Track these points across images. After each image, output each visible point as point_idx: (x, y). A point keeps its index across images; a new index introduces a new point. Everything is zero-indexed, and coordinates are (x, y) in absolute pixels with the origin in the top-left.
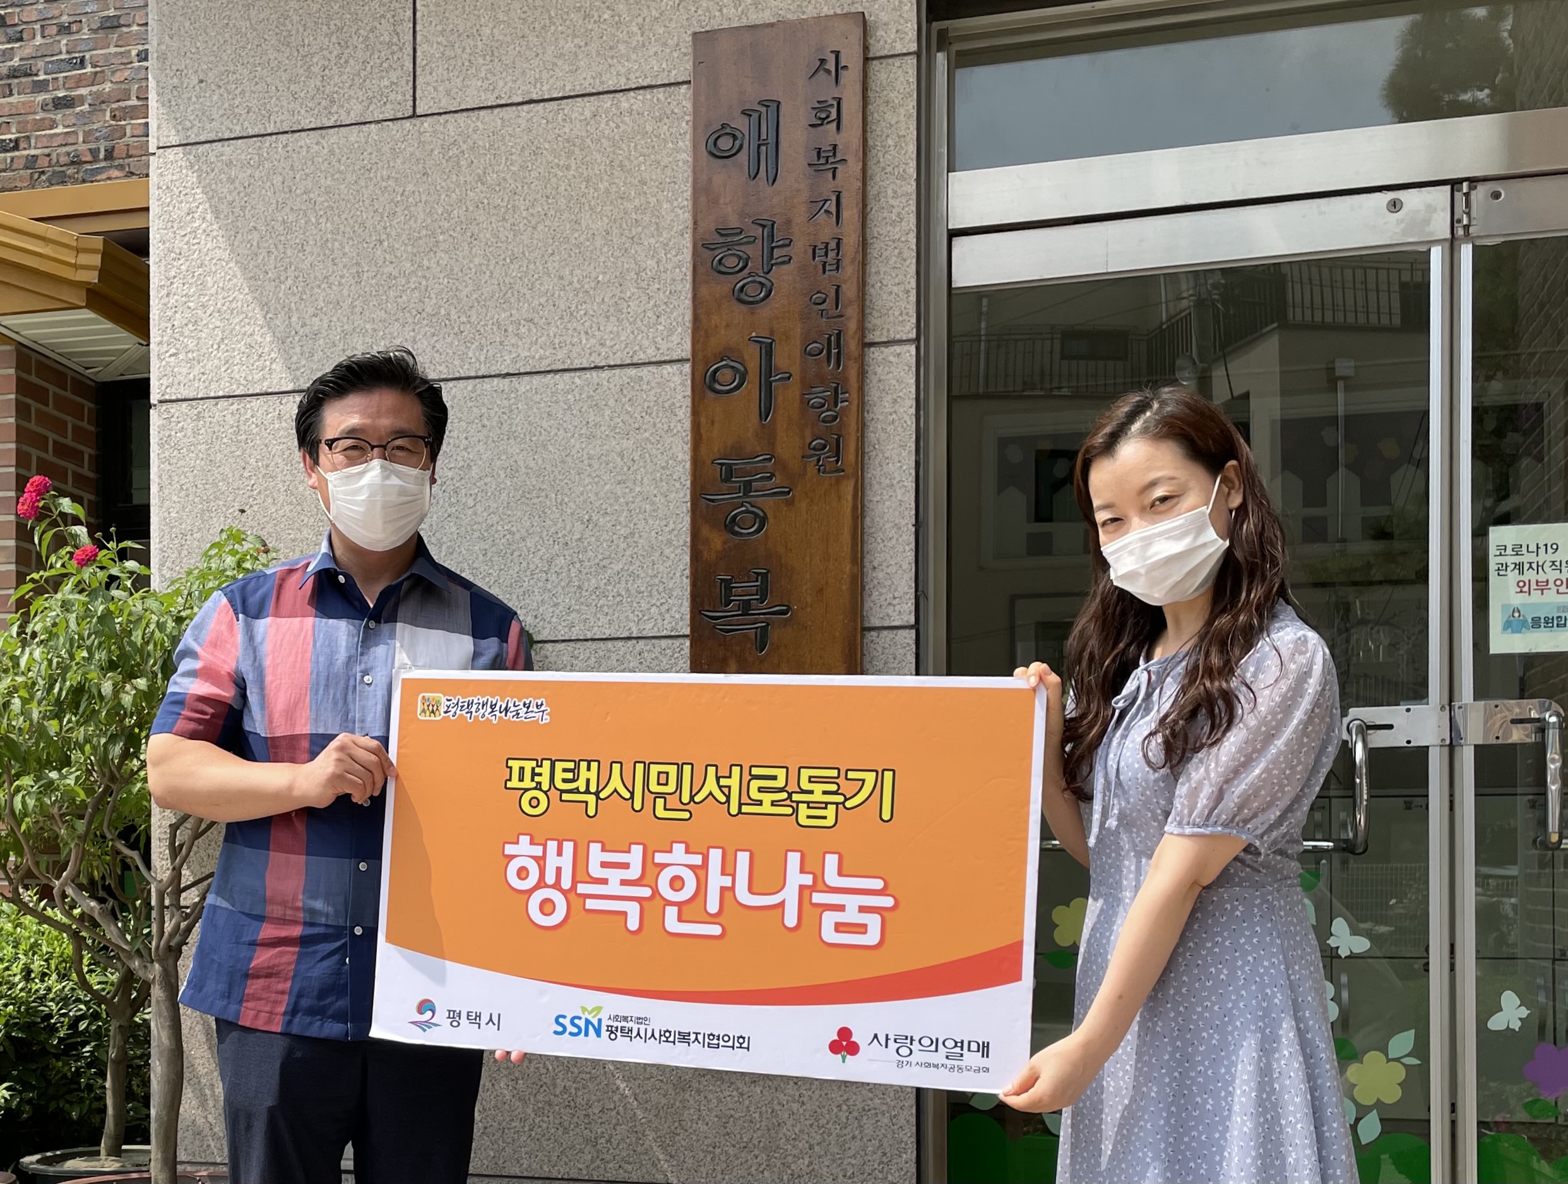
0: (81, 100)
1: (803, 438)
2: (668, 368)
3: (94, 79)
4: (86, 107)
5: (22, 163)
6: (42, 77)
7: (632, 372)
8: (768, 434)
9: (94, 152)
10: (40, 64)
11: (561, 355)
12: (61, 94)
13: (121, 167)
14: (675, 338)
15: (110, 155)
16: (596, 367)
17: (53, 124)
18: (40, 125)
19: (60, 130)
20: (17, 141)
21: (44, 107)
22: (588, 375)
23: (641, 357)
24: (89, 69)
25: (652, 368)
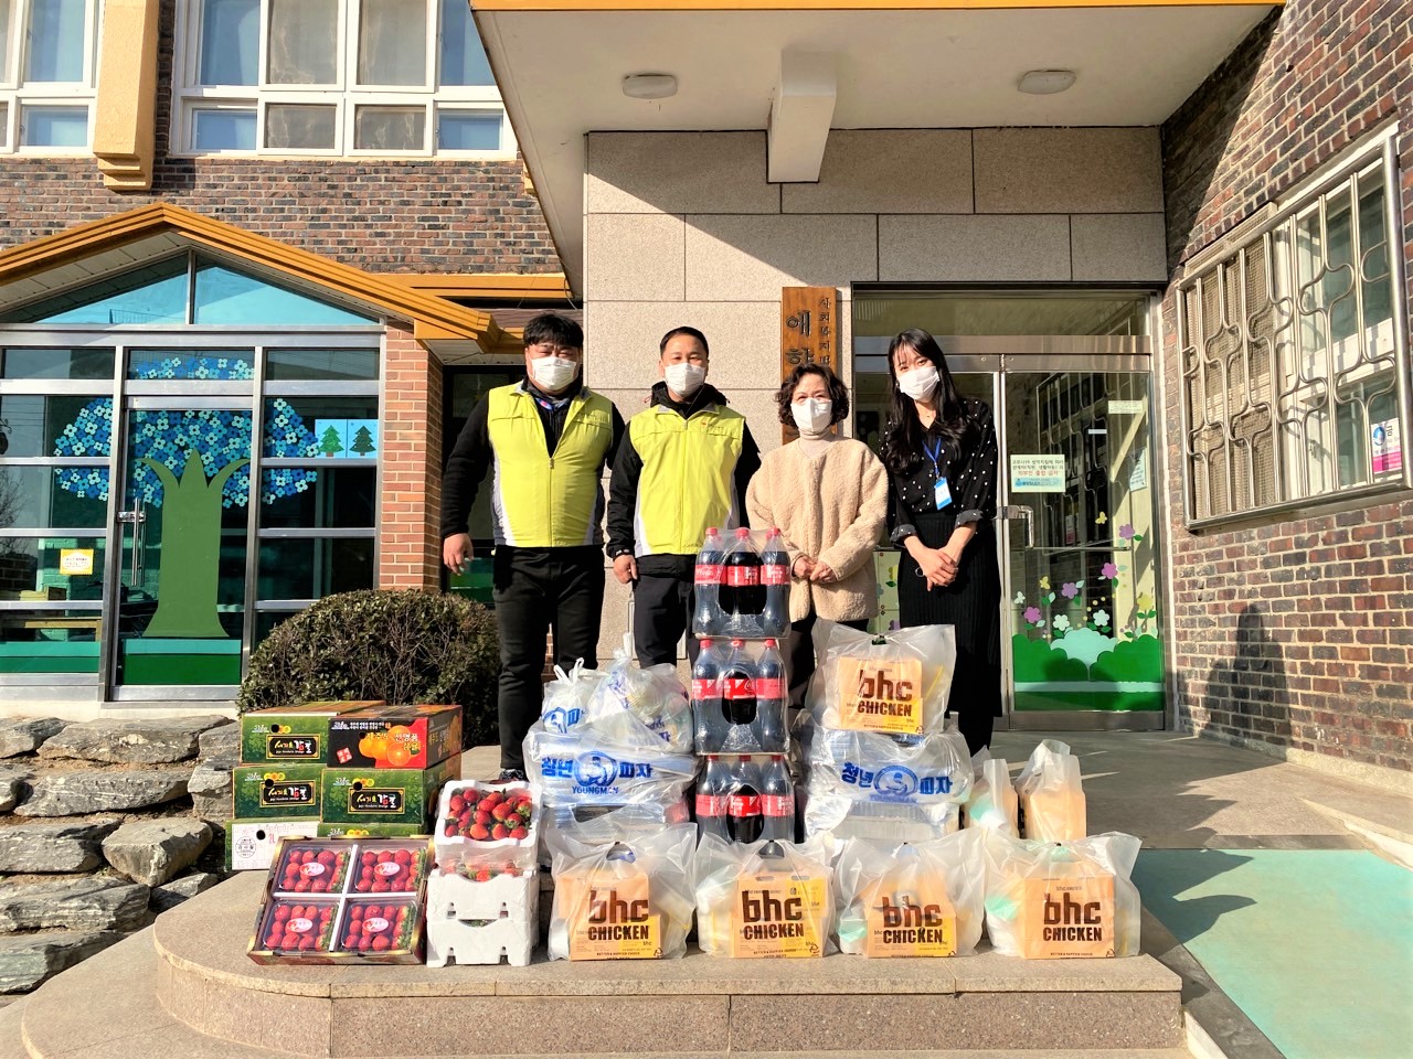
0: (389, 234)
3: (396, 226)
4: (391, 238)
5: (357, 259)
6: (369, 222)
9: (396, 258)
10: (369, 216)
12: (379, 231)
13: (407, 265)
15: (403, 259)
17: (375, 244)
18: (368, 243)
19: (378, 246)
20: (356, 249)
21: (370, 235)
22: (746, 391)
23: (765, 386)
24: (394, 222)
25: (768, 390)
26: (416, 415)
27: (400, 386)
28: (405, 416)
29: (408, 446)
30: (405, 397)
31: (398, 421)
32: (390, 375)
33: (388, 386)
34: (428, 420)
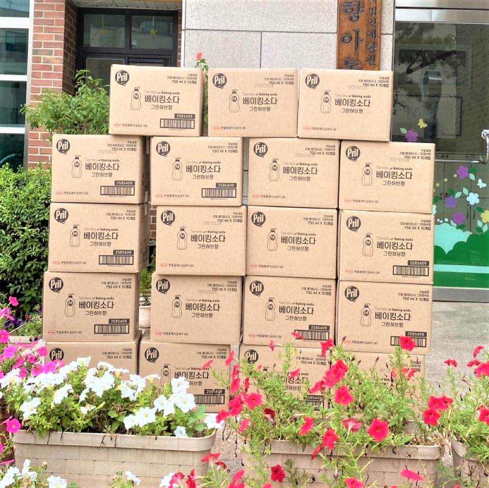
1: (366, 55)
2: (330, 35)
7: (321, 34)
8: (357, 54)
11: (302, 28)
14: (332, 27)
16: (311, 33)
22: (309, 34)
23: (323, 31)
25: (326, 34)
26: (55, 45)
27: (44, 22)
28: (47, 45)
29: (50, 68)
30: (48, 30)
31: (42, 48)
32: (36, 14)
33: (36, 22)
34: (64, 48)
